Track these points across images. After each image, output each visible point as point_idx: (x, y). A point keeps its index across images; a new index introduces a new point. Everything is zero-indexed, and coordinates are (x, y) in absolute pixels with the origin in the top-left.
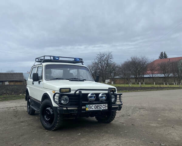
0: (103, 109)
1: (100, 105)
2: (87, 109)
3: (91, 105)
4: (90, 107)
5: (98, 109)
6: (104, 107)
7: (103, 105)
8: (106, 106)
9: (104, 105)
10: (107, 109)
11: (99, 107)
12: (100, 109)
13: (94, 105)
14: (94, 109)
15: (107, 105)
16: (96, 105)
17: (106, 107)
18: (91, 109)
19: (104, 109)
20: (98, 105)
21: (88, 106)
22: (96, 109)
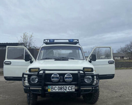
0: (68, 90)
1: (65, 86)
2: (50, 90)
3: (54, 87)
4: (52, 88)
5: (62, 91)
6: (70, 88)
7: (69, 86)
8: (72, 87)
9: (71, 86)
10: (74, 91)
11: (63, 88)
12: (64, 91)
13: (57, 87)
14: (57, 91)
15: (74, 86)
16: (60, 86)
17: (72, 89)
18: (54, 91)
19: (71, 91)
20: (62, 86)
21: (50, 87)
22: (60, 91)
